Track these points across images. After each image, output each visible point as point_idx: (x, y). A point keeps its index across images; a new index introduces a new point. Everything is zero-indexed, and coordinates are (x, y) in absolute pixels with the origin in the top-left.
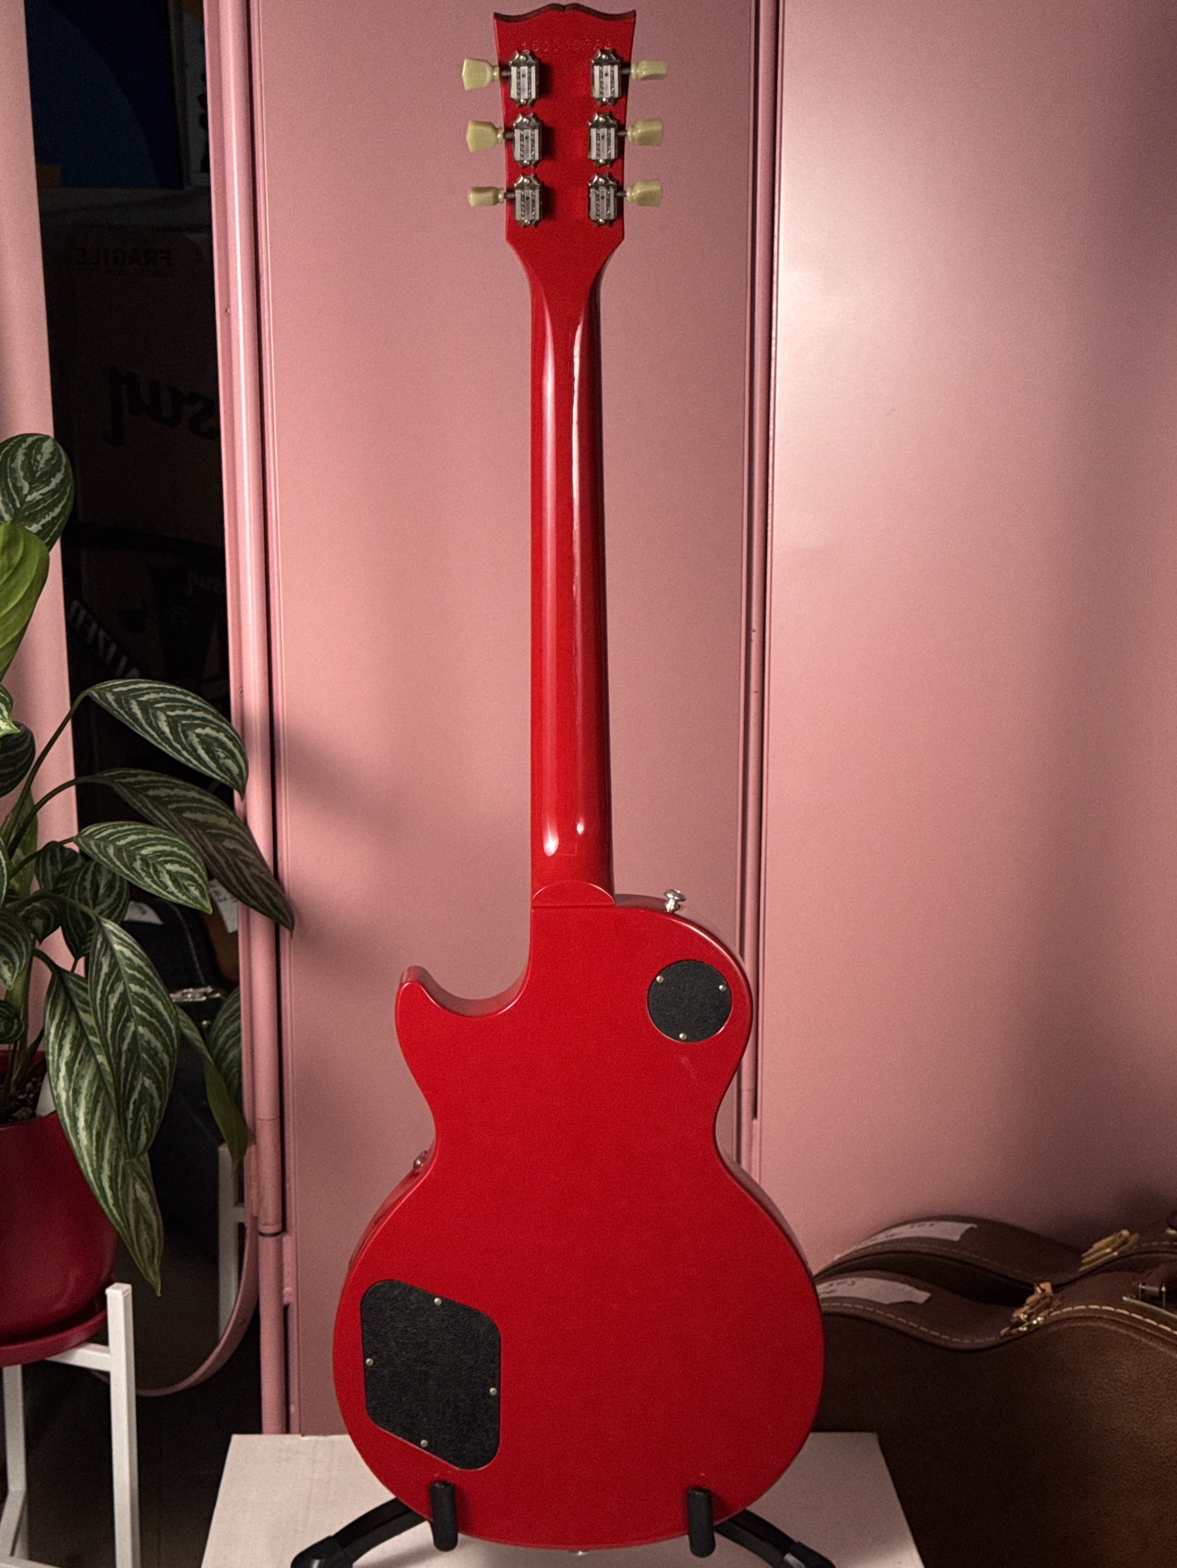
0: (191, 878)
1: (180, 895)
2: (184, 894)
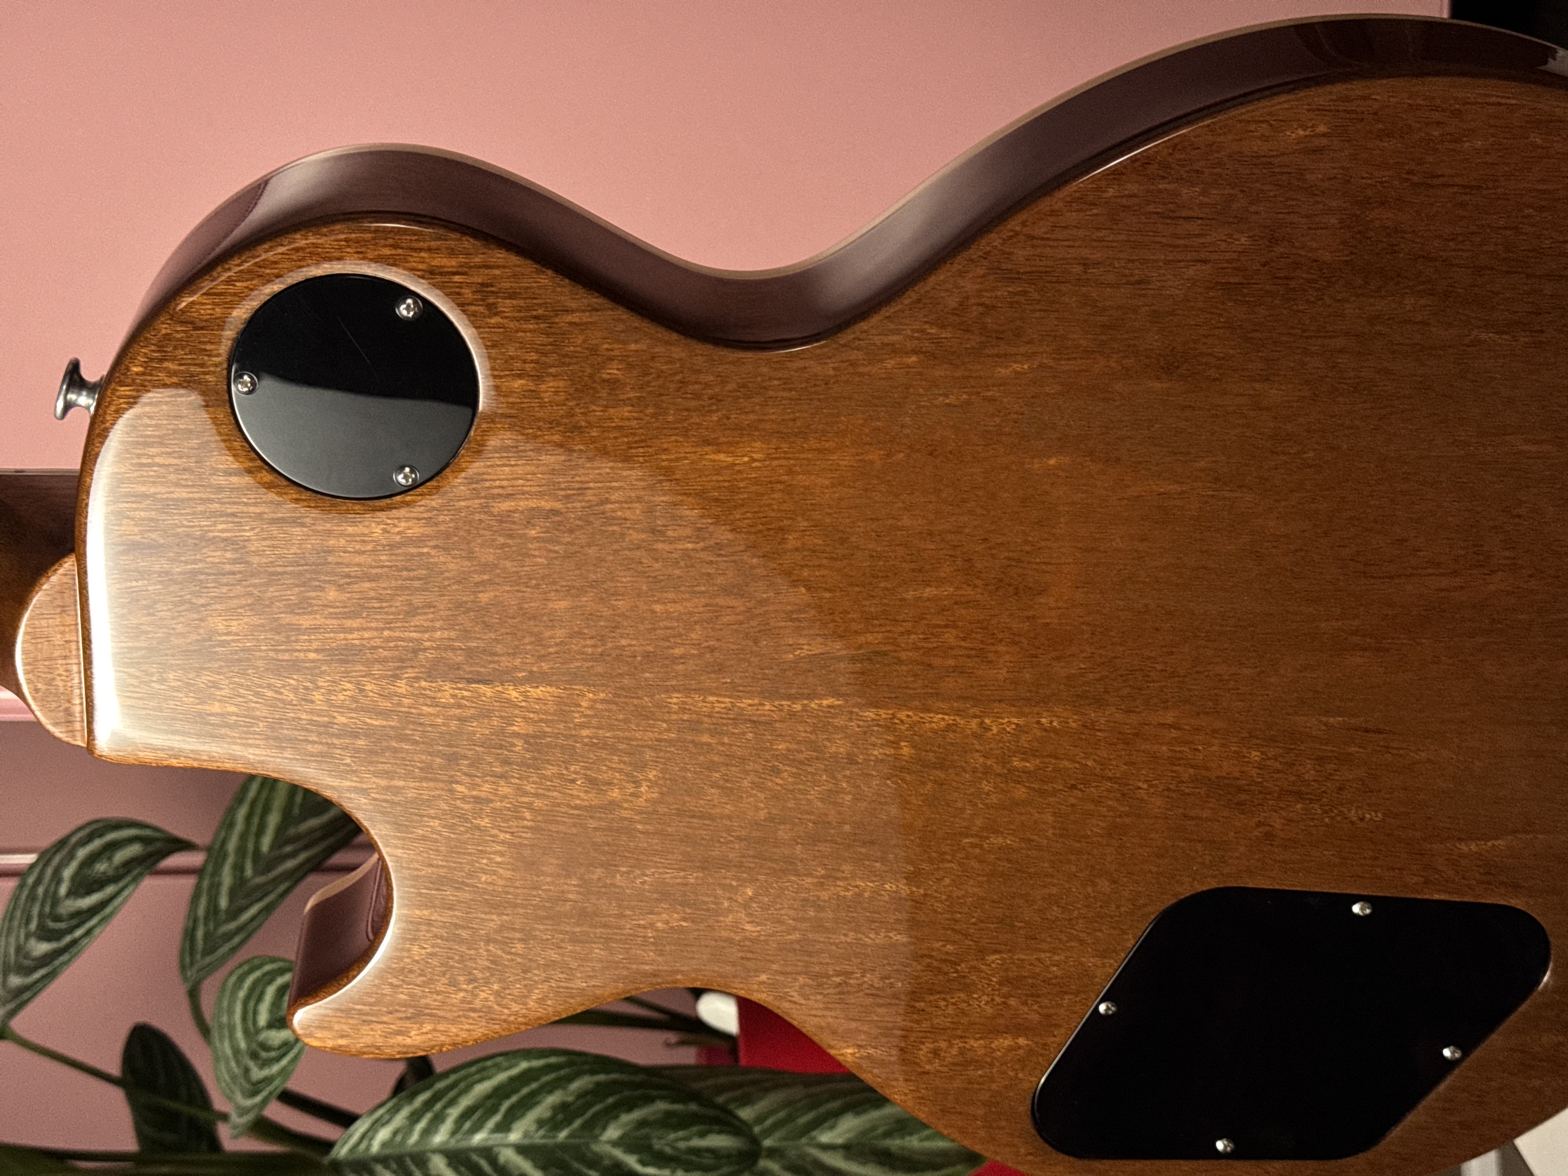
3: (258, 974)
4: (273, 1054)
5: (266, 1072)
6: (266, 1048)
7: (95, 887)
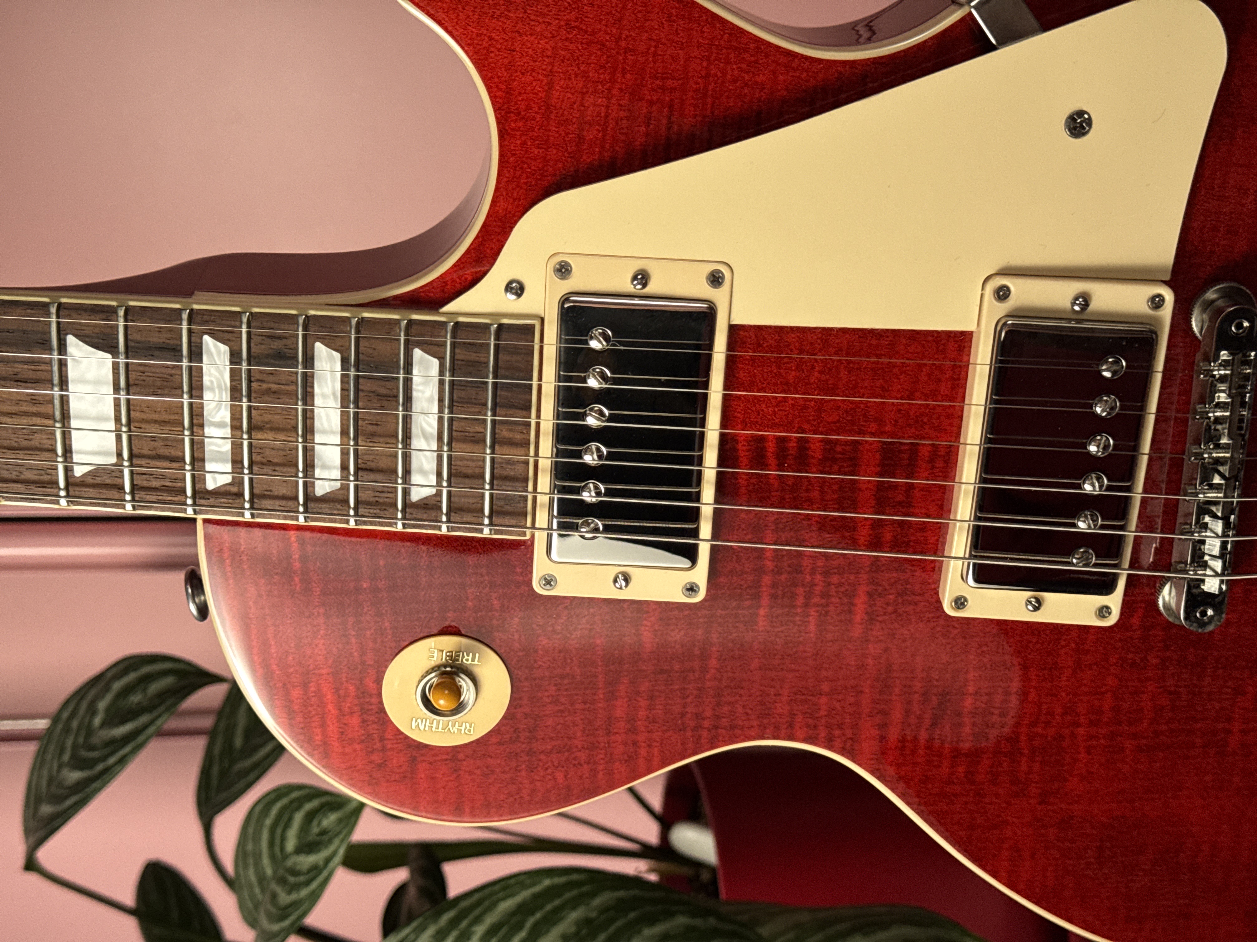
0: (310, 817)
1: (332, 848)
2: (330, 841)
3: (285, 801)
4: (302, 879)
5: (294, 897)
6: (294, 872)
7: (129, 716)
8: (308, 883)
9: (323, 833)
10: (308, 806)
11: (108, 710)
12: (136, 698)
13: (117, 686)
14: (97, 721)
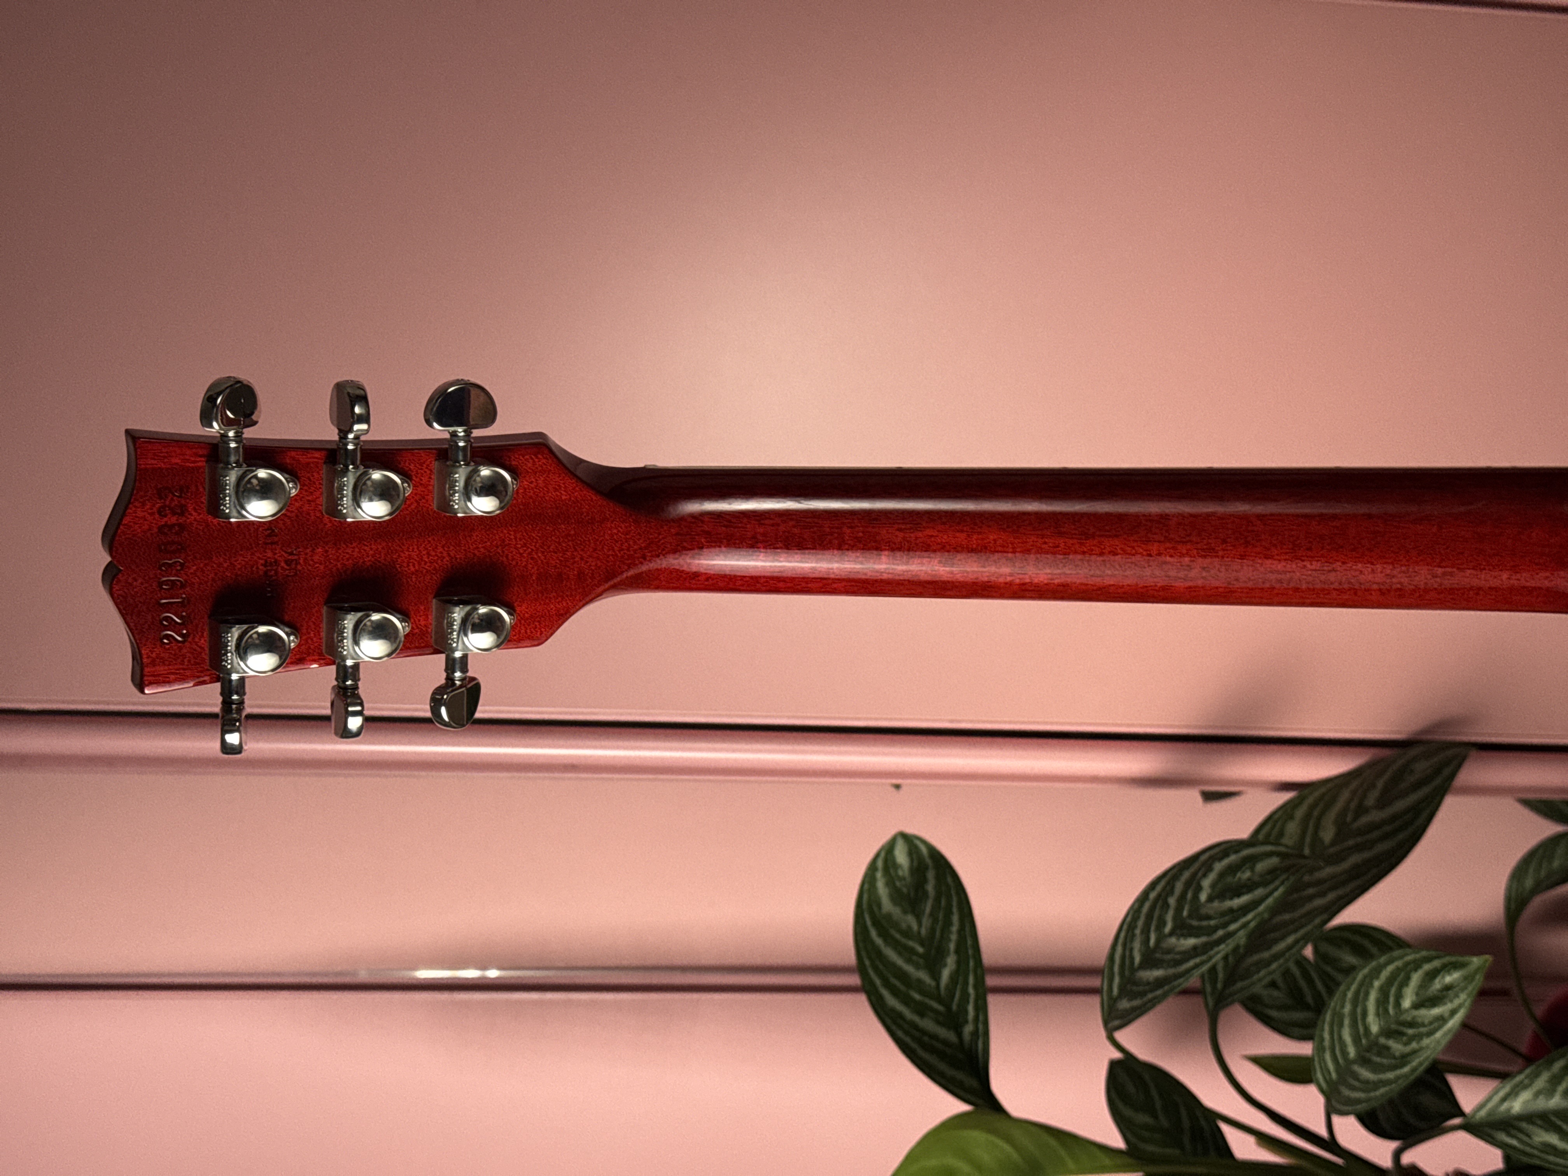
2: (1456, 995)
3: (1399, 963)
4: (1423, 1030)
5: (1414, 1045)
6: (1412, 1024)
7: (1244, 890)
8: (1430, 1034)
9: (1448, 988)
10: (1427, 967)
11: (1213, 886)
12: (1245, 875)
13: (1218, 866)
14: (1203, 897)
